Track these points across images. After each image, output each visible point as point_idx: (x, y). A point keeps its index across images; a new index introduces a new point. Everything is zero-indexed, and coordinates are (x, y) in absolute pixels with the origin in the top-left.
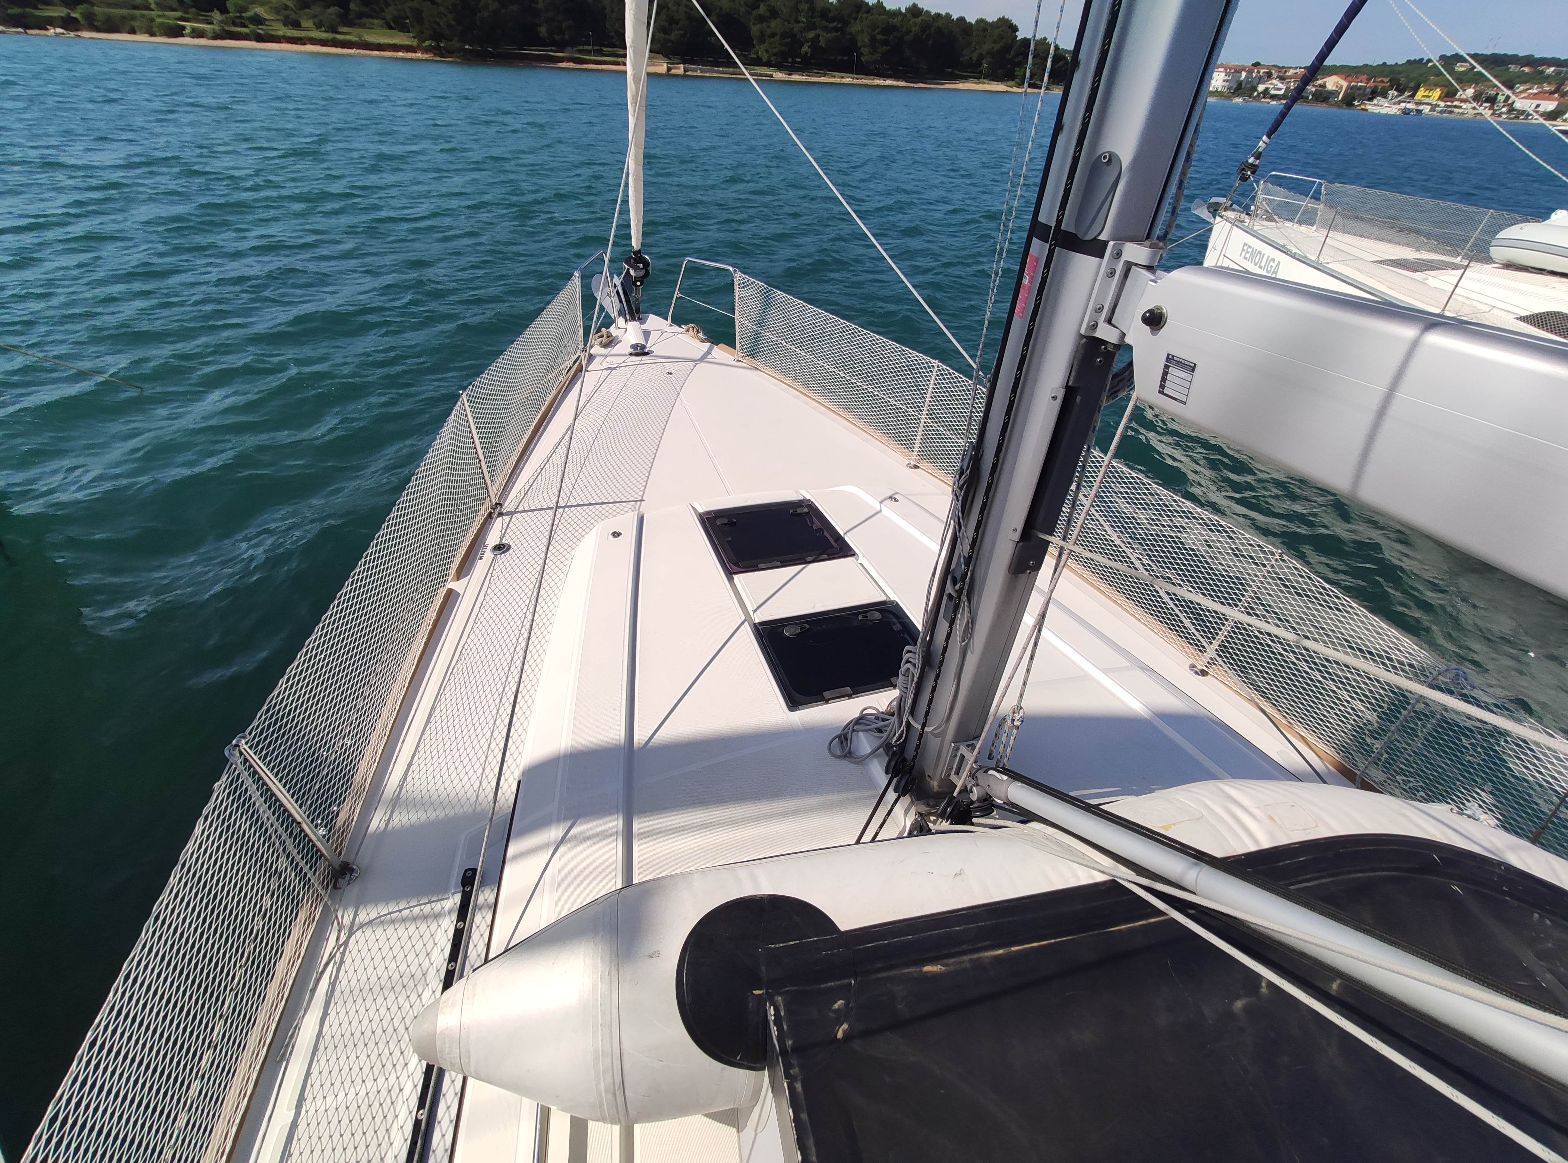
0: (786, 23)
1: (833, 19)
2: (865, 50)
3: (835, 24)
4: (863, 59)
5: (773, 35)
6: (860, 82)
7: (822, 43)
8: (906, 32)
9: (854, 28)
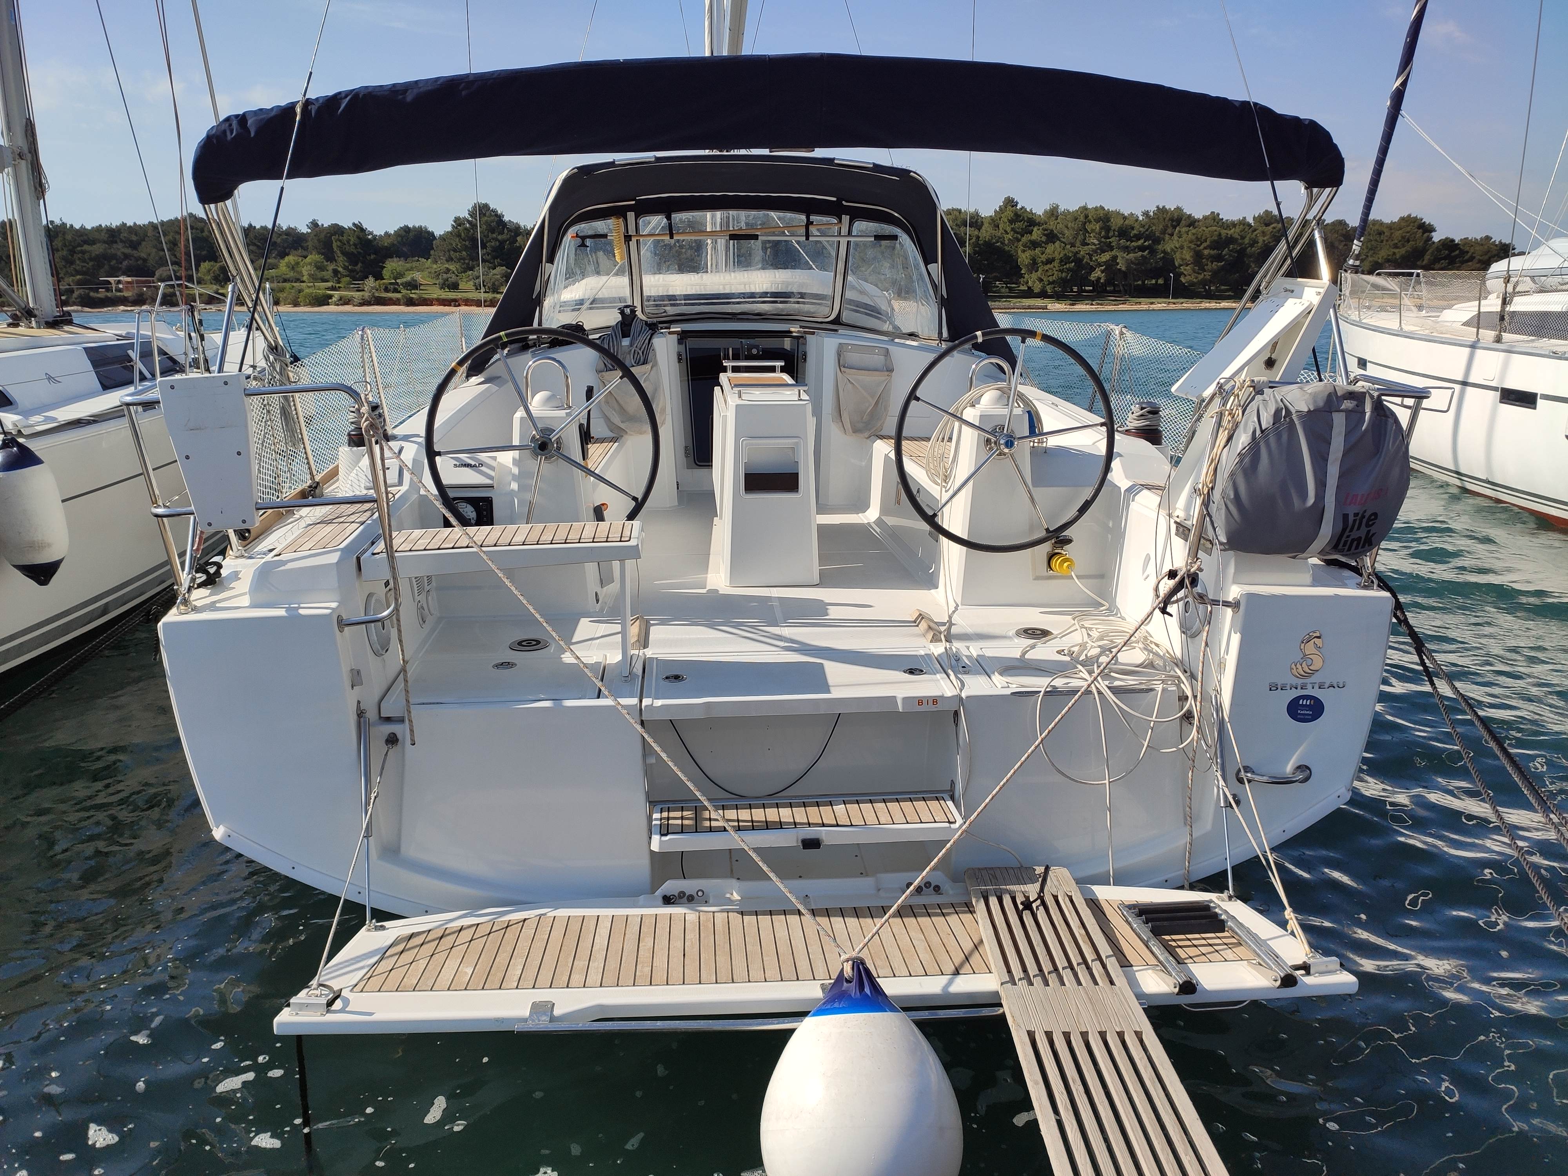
0: (1068, 247)
1: (1138, 237)
2: (1187, 270)
3: (1141, 242)
4: (1183, 279)
5: (1049, 261)
6: (1179, 306)
7: (1122, 265)
8: (1252, 246)
9: (1169, 245)
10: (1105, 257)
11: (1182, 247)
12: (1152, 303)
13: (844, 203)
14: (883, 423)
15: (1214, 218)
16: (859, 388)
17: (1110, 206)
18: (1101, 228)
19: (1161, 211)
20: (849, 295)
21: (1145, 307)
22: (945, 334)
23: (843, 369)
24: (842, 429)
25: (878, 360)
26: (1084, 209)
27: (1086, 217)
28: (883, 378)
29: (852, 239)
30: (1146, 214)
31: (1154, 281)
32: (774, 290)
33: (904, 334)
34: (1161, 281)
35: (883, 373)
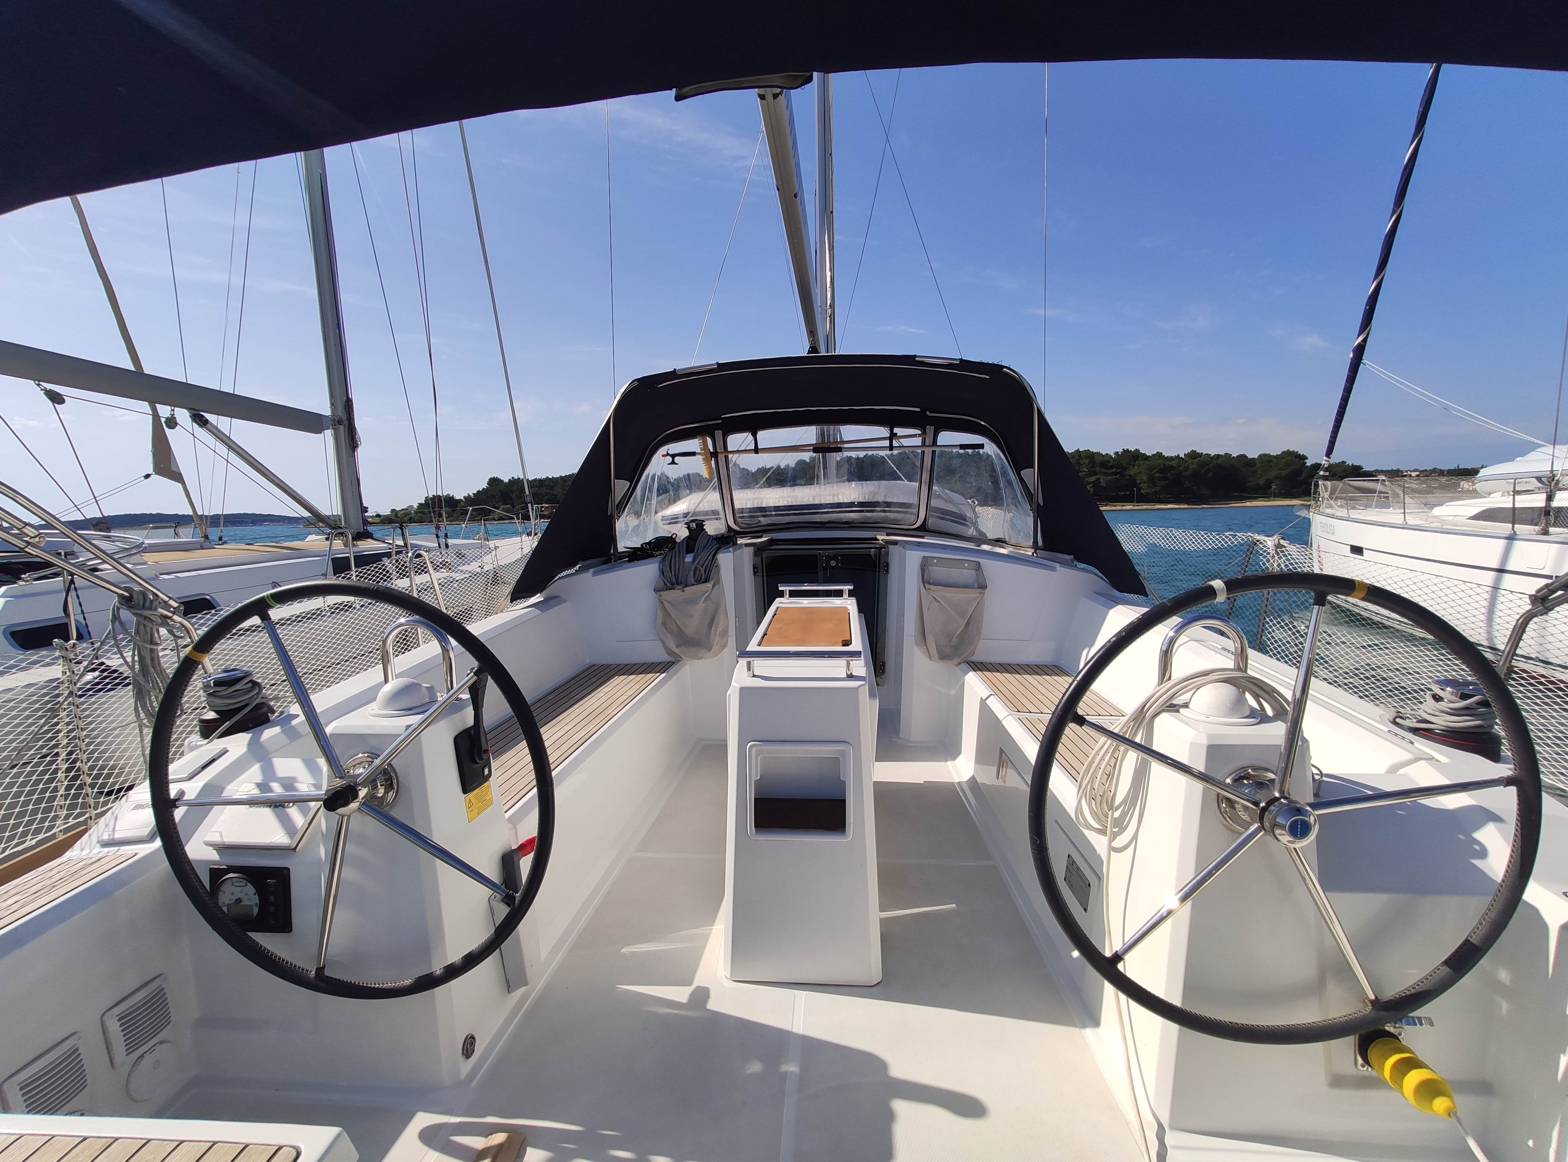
1: (1112, 467)
2: (1144, 485)
3: (1114, 470)
4: (1142, 491)
6: (1141, 507)
7: (1103, 484)
8: (1186, 471)
9: (1132, 472)
10: (1093, 479)
11: (1141, 472)
12: (1124, 506)
13: (928, 413)
14: (976, 647)
15: (1159, 455)
16: (945, 605)
17: (1094, 450)
18: (1089, 462)
19: (1126, 452)
20: (935, 503)
21: (1120, 508)
22: (1040, 543)
23: (927, 586)
24: (927, 654)
25: (967, 574)
26: (1078, 451)
27: (1080, 456)
28: (974, 596)
29: (938, 450)
30: (1116, 453)
31: (1123, 493)
32: (861, 500)
33: (990, 540)
34: (1128, 493)
35: (973, 590)
